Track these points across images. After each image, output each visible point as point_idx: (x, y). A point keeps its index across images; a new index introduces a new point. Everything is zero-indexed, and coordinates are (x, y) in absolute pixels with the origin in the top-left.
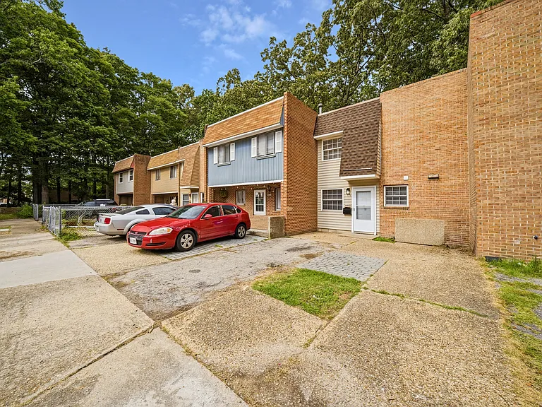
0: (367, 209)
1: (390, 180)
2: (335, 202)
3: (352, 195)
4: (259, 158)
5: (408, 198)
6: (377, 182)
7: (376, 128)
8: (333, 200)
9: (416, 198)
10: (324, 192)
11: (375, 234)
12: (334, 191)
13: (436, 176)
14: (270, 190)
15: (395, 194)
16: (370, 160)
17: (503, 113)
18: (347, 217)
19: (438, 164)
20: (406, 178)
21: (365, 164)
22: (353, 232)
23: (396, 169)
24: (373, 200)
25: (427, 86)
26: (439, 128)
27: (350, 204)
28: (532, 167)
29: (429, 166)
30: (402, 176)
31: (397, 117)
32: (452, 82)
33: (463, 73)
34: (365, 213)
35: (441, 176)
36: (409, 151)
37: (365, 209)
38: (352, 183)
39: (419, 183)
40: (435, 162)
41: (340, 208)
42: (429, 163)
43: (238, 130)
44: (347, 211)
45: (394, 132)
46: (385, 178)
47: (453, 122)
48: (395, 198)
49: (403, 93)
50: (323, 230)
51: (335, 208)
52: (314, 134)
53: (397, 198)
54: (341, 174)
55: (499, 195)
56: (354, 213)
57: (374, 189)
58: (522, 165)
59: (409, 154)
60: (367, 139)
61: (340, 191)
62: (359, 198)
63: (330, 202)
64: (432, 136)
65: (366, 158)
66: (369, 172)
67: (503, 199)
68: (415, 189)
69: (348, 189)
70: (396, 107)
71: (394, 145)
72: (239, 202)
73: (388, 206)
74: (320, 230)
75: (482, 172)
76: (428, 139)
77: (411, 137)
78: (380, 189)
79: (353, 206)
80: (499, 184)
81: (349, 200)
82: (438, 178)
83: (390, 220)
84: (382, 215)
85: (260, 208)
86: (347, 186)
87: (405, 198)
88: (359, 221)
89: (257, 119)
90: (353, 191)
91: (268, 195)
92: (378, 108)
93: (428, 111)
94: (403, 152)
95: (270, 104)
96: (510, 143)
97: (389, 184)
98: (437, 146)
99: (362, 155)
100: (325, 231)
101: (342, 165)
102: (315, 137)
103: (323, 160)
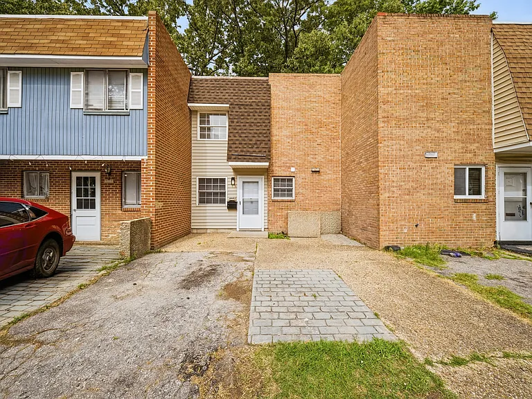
0: (254, 202)
1: (279, 172)
2: (216, 194)
3: (238, 186)
4: (90, 112)
5: (294, 190)
6: (266, 172)
7: (267, 110)
8: (212, 190)
9: (301, 191)
10: (201, 181)
11: (263, 230)
12: (215, 180)
13: (318, 170)
14: (110, 174)
15: (283, 185)
16: (263, 145)
17: (398, 114)
18: (232, 213)
19: (319, 158)
20: (293, 169)
21: (257, 150)
22: (238, 230)
23: (284, 159)
24: (260, 192)
25: (311, 81)
26: (321, 124)
27: (234, 196)
28: (414, 166)
29: (312, 160)
30: (289, 167)
31: (285, 104)
32: (330, 83)
33: (337, 78)
34: (252, 206)
35: (321, 170)
36: (296, 142)
37: (252, 202)
38: (238, 171)
39: (304, 175)
40: (317, 157)
41: (223, 201)
42: (312, 156)
43: (31, 46)
44: (232, 206)
45: (283, 120)
46: (274, 168)
47: (330, 120)
48: (282, 190)
49: (291, 80)
50: (199, 231)
51: (216, 202)
52: (189, 101)
53: (284, 190)
54: (229, 159)
55: (394, 189)
56: (240, 207)
57: (262, 180)
58: (409, 163)
59: (296, 146)
60: (259, 121)
61: (223, 180)
62: (245, 190)
63: (209, 194)
64: (314, 130)
65: (258, 143)
66: (262, 159)
67: (397, 193)
68: (300, 181)
69: (233, 179)
70: (284, 93)
71: (283, 134)
72: (31, 192)
73: (276, 198)
74: (195, 231)
75: (384, 166)
76: (312, 133)
77: (298, 129)
78: (268, 180)
79: (239, 199)
80: (395, 179)
81: (235, 191)
82: (319, 171)
83: (279, 214)
84: (270, 208)
85: (86, 204)
86: (232, 174)
87: (291, 190)
88: (245, 216)
89: (84, 38)
90: (239, 181)
91: (106, 181)
92: (268, 89)
93: (312, 105)
94: (291, 142)
95: (118, 21)
96: (402, 142)
97: (277, 175)
98: (319, 141)
99: (254, 139)
100: (202, 232)
101: (229, 147)
102: (189, 105)
103: (199, 139)
